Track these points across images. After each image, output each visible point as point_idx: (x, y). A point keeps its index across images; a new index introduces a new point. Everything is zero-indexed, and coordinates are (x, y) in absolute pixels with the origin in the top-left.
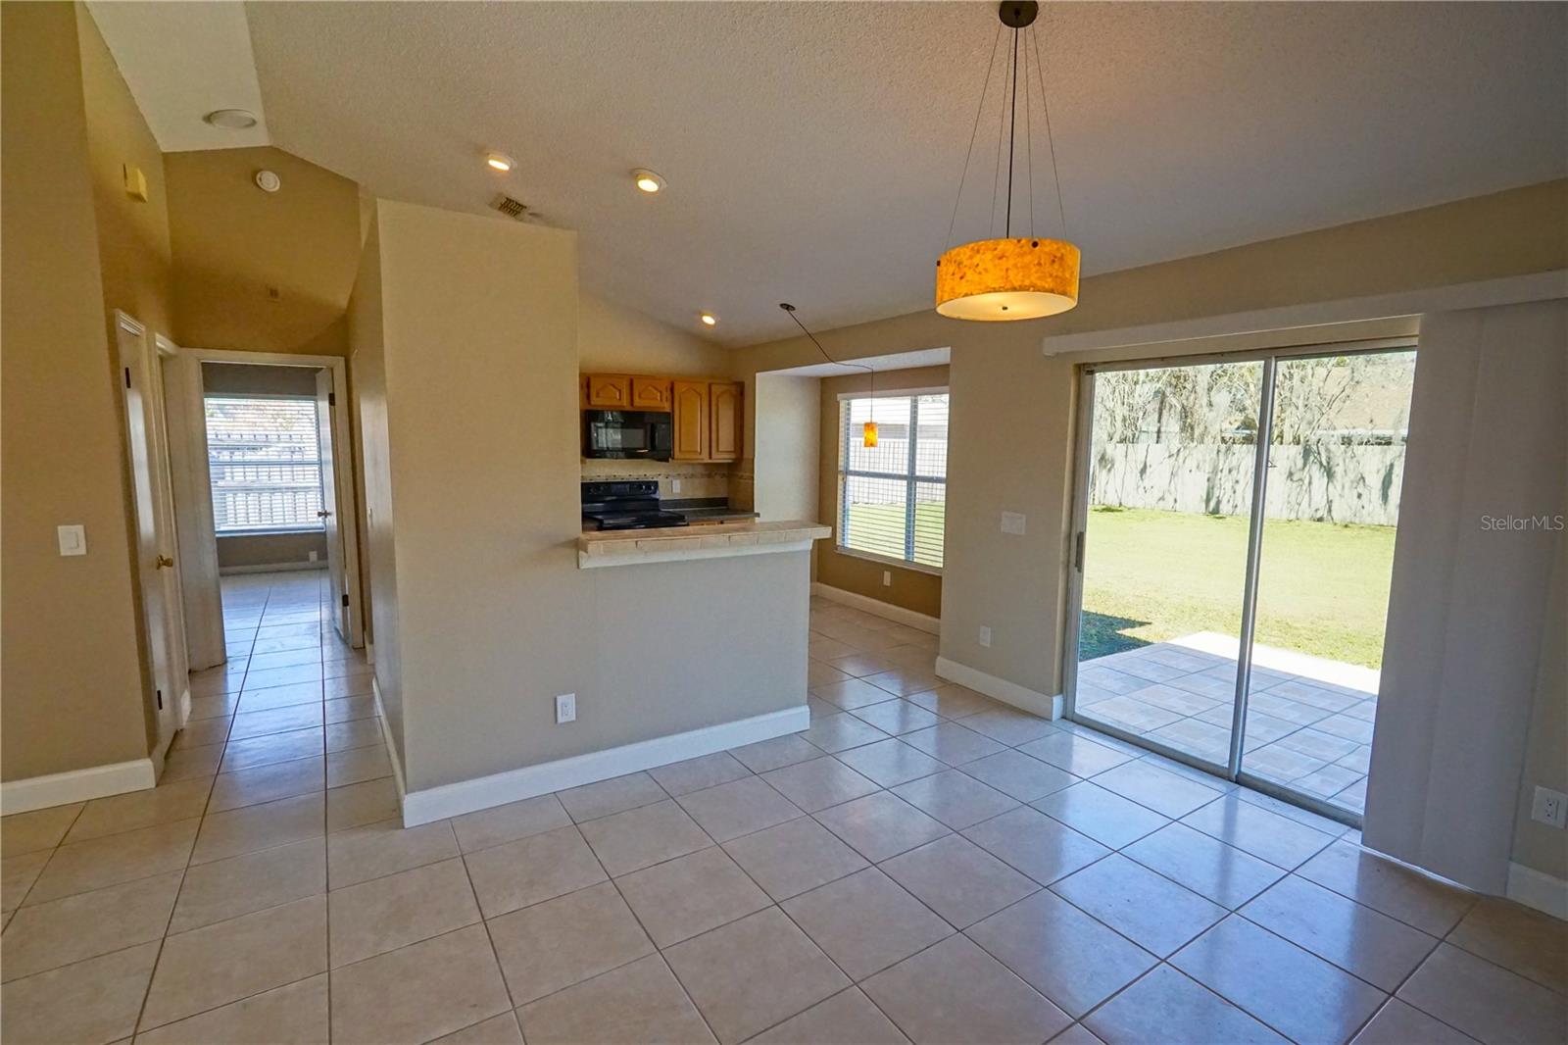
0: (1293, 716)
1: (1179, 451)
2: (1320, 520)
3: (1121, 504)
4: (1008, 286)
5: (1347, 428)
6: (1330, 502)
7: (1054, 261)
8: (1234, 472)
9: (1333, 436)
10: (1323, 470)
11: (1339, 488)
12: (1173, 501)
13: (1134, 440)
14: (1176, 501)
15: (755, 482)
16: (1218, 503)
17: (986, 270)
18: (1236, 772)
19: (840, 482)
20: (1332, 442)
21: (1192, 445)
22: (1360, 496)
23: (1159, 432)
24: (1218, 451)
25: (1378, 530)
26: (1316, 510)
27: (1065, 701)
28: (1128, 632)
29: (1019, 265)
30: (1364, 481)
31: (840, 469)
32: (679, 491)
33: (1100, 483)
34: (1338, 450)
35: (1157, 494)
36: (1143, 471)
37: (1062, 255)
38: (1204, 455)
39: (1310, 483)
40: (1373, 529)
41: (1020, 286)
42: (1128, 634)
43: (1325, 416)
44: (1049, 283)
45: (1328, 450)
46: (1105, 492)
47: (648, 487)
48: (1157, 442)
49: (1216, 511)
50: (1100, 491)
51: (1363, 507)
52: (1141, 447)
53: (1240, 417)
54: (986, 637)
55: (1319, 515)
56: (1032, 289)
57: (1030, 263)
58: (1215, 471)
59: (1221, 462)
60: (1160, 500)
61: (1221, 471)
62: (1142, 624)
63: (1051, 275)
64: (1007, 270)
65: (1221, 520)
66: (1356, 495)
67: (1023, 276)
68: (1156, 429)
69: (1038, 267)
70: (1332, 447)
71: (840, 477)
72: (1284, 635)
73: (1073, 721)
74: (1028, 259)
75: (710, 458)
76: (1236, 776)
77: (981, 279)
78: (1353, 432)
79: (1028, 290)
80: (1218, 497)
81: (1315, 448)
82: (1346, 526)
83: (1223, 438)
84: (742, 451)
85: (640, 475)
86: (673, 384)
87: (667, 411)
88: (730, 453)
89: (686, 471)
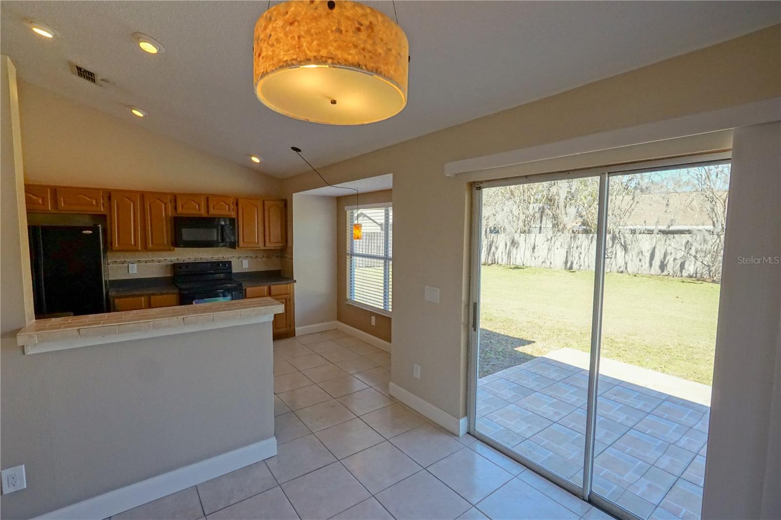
0: (622, 418)
1: (552, 237)
2: (622, 272)
3: (523, 265)
4: (302, 58)
5: (632, 225)
6: (626, 263)
7: (359, 30)
8: (579, 248)
9: (626, 230)
10: (622, 247)
11: (631, 256)
12: (549, 263)
13: (529, 232)
14: (551, 263)
15: (294, 261)
16: (572, 263)
17: (278, 40)
18: (588, 493)
19: (348, 260)
20: (626, 233)
21: (559, 234)
22: (640, 260)
23: (541, 228)
24: (571, 238)
25: (651, 278)
26: (620, 267)
27: (469, 421)
28: (521, 349)
29: (313, 31)
30: (642, 253)
31: (348, 252)
32: (247, 267)
33: (513, 254)
34: (629, 237)
35: (541, 260)
36: (534, 248)
37: (371, 23)
38: (564, 240)
39: (616, 254)
40: (648, 277)
41: (315, 57)
42: (521, 351)
43: (622, 219)
44: (353, 56)
45: (624, 237)
46: (516, 259)
47: (224, 265)
48: (540, 233)
49: (571, 268)
50: (513, 259)
51: (642, 266)
52: (532, 236)
53: (581, 220)
54: (418, 373)
55: (621, 270)
56: (330, 61)
57: (327, 28)
58: (570, 247)
59: (573, 243)
60: (542, 263)
61: (573, 248)
62: (530, 342)
63: (356, 46)
64: (299, 37)
65: (574, 273)
66: (639, 260)
67: (318, 45)
68: (539, 226)
69: (337, 34)
70: (626, 235)
71: (348, 257)
72: (611, 348)
73: (474, 436)
74: (324, 23)
75: (265, 246)
76: (589, 496)
77: (273, 51)
78: (635, 227)
79: (325, 62)
80: (572, 261)
81: (618, 235)
82: (635, 276)
83: (573, 231)
84: (287, 241)
85: (220, 258)
86: (237, 200)
87: (234, 217)
88: (279, 242)
89: (250, 254)
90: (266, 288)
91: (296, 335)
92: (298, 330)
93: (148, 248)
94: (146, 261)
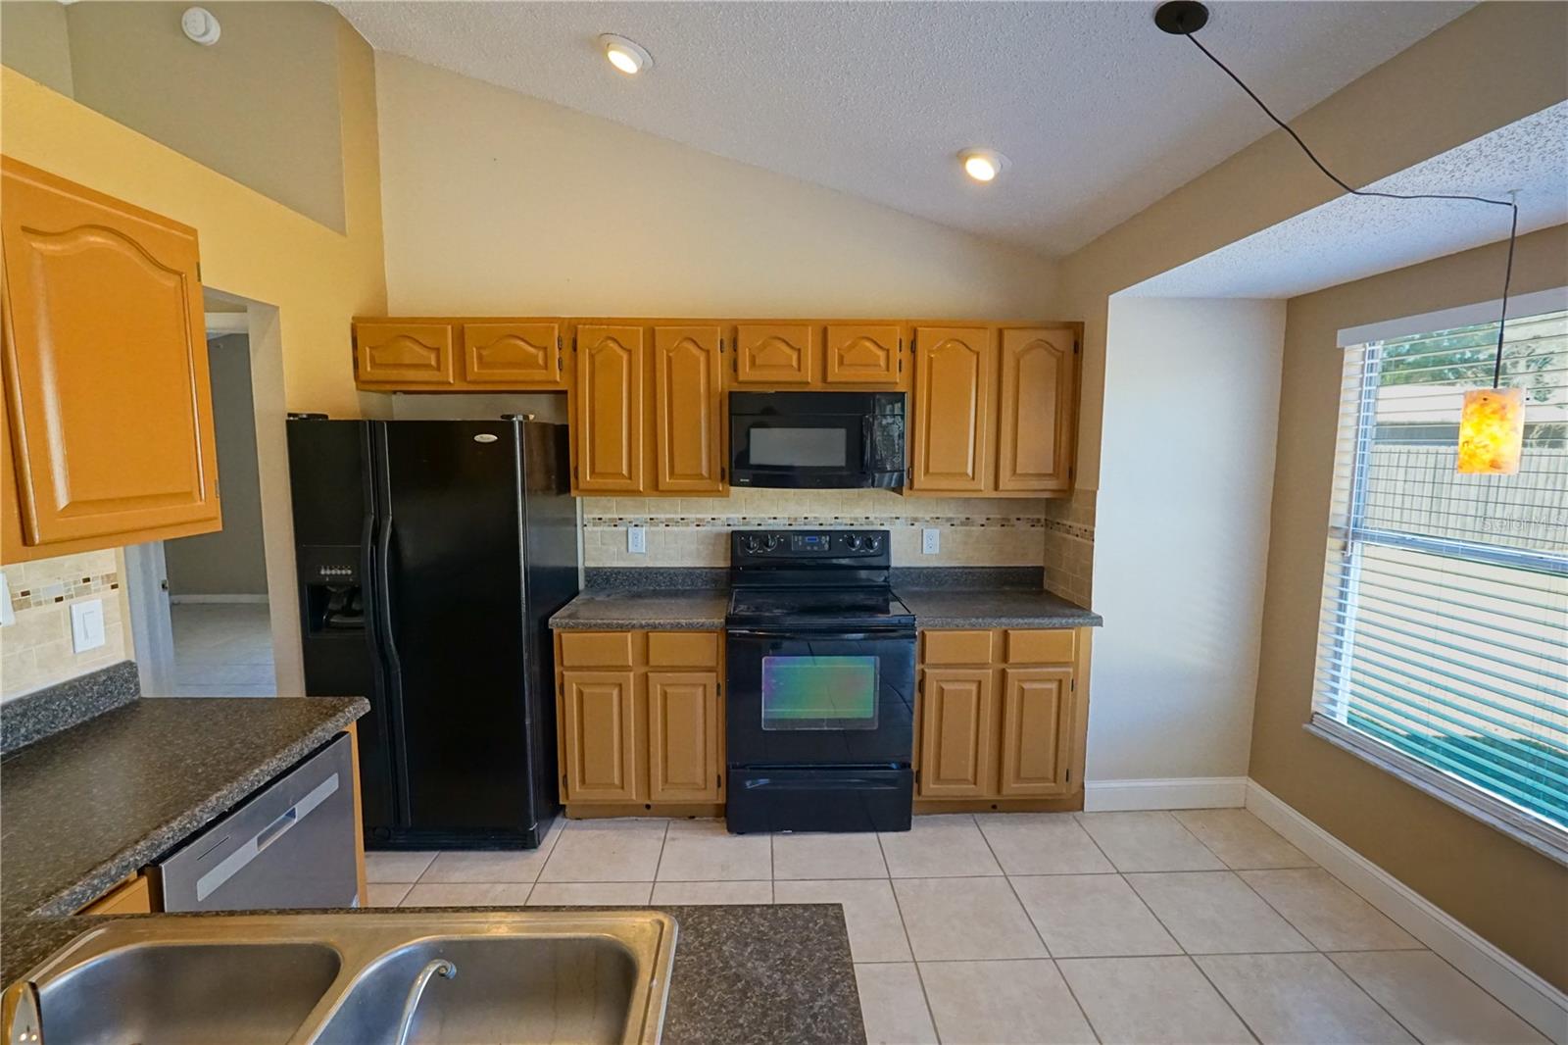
15: (1096, 545)
31: (1334, 524)
32: (937, 550)
47: (869, 544)
75: (996, 487)
84: (1072, 474)
85: (856, 519)
86: (915, 331)
87: (900, 389)
88: (1040, 476)
89: (948, 512)
90: (992, 637)
91: (1086, 808)
92: (1097, 791)
93: (661, 488)
94: (668, 520)
